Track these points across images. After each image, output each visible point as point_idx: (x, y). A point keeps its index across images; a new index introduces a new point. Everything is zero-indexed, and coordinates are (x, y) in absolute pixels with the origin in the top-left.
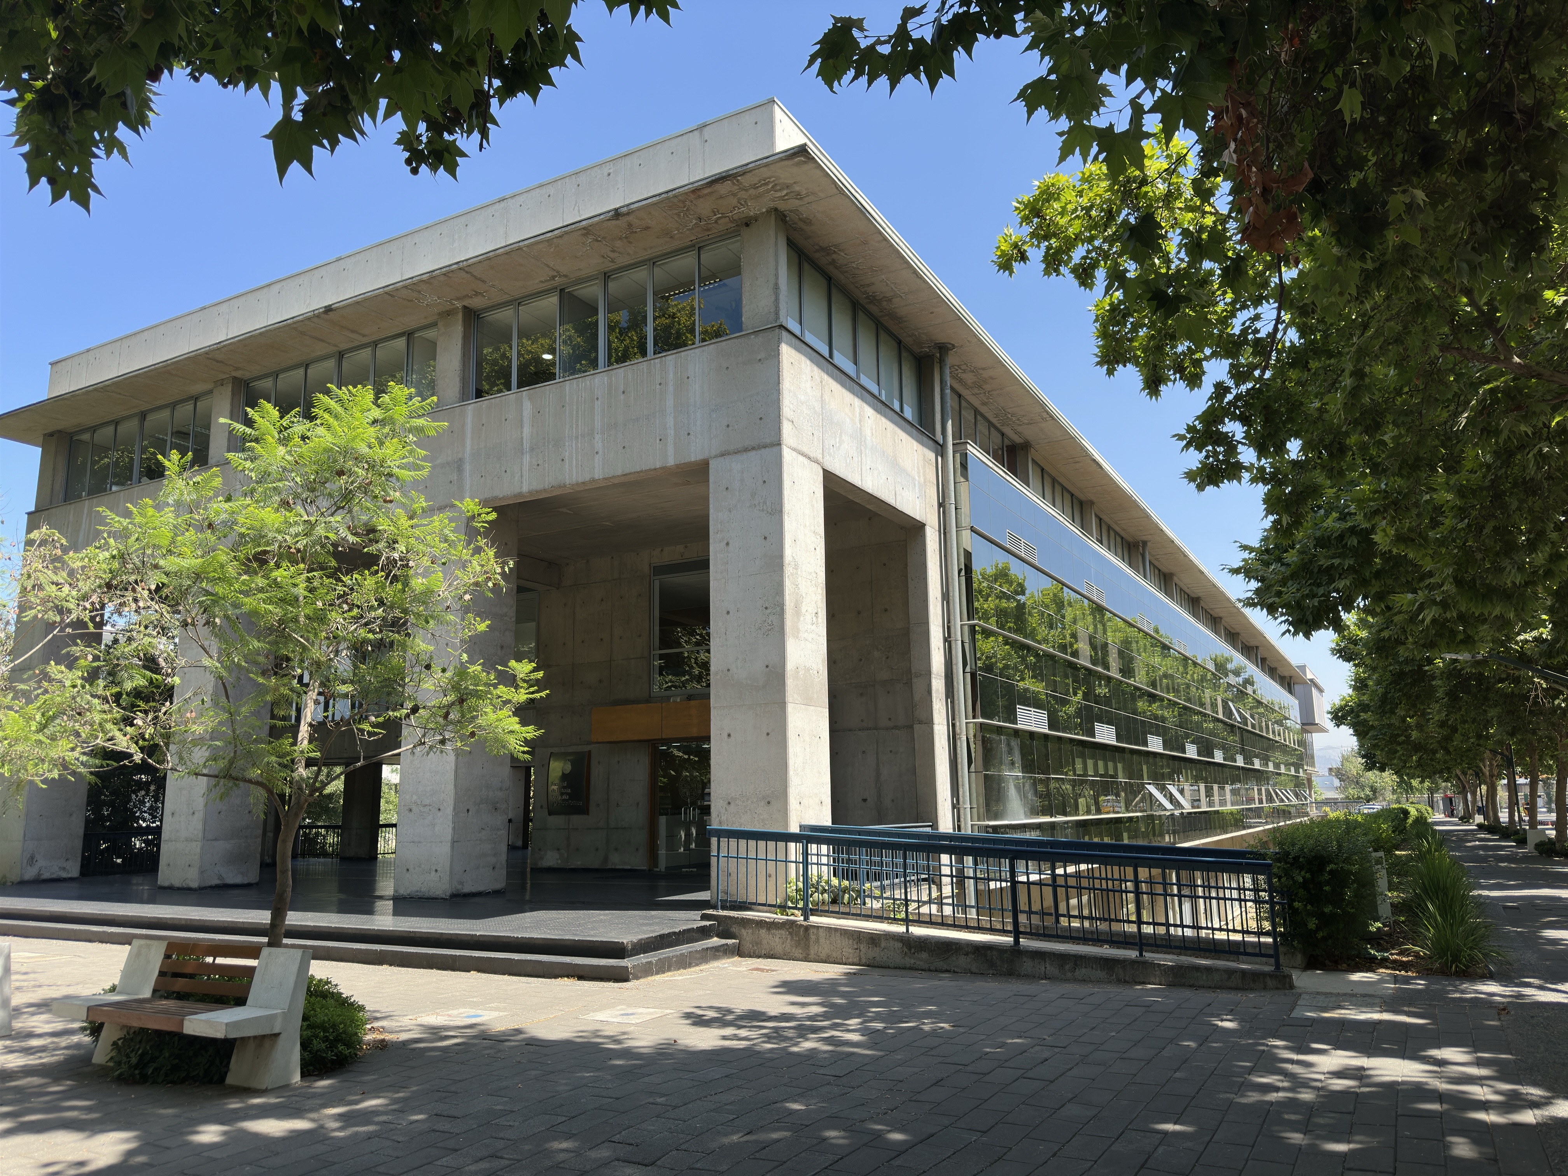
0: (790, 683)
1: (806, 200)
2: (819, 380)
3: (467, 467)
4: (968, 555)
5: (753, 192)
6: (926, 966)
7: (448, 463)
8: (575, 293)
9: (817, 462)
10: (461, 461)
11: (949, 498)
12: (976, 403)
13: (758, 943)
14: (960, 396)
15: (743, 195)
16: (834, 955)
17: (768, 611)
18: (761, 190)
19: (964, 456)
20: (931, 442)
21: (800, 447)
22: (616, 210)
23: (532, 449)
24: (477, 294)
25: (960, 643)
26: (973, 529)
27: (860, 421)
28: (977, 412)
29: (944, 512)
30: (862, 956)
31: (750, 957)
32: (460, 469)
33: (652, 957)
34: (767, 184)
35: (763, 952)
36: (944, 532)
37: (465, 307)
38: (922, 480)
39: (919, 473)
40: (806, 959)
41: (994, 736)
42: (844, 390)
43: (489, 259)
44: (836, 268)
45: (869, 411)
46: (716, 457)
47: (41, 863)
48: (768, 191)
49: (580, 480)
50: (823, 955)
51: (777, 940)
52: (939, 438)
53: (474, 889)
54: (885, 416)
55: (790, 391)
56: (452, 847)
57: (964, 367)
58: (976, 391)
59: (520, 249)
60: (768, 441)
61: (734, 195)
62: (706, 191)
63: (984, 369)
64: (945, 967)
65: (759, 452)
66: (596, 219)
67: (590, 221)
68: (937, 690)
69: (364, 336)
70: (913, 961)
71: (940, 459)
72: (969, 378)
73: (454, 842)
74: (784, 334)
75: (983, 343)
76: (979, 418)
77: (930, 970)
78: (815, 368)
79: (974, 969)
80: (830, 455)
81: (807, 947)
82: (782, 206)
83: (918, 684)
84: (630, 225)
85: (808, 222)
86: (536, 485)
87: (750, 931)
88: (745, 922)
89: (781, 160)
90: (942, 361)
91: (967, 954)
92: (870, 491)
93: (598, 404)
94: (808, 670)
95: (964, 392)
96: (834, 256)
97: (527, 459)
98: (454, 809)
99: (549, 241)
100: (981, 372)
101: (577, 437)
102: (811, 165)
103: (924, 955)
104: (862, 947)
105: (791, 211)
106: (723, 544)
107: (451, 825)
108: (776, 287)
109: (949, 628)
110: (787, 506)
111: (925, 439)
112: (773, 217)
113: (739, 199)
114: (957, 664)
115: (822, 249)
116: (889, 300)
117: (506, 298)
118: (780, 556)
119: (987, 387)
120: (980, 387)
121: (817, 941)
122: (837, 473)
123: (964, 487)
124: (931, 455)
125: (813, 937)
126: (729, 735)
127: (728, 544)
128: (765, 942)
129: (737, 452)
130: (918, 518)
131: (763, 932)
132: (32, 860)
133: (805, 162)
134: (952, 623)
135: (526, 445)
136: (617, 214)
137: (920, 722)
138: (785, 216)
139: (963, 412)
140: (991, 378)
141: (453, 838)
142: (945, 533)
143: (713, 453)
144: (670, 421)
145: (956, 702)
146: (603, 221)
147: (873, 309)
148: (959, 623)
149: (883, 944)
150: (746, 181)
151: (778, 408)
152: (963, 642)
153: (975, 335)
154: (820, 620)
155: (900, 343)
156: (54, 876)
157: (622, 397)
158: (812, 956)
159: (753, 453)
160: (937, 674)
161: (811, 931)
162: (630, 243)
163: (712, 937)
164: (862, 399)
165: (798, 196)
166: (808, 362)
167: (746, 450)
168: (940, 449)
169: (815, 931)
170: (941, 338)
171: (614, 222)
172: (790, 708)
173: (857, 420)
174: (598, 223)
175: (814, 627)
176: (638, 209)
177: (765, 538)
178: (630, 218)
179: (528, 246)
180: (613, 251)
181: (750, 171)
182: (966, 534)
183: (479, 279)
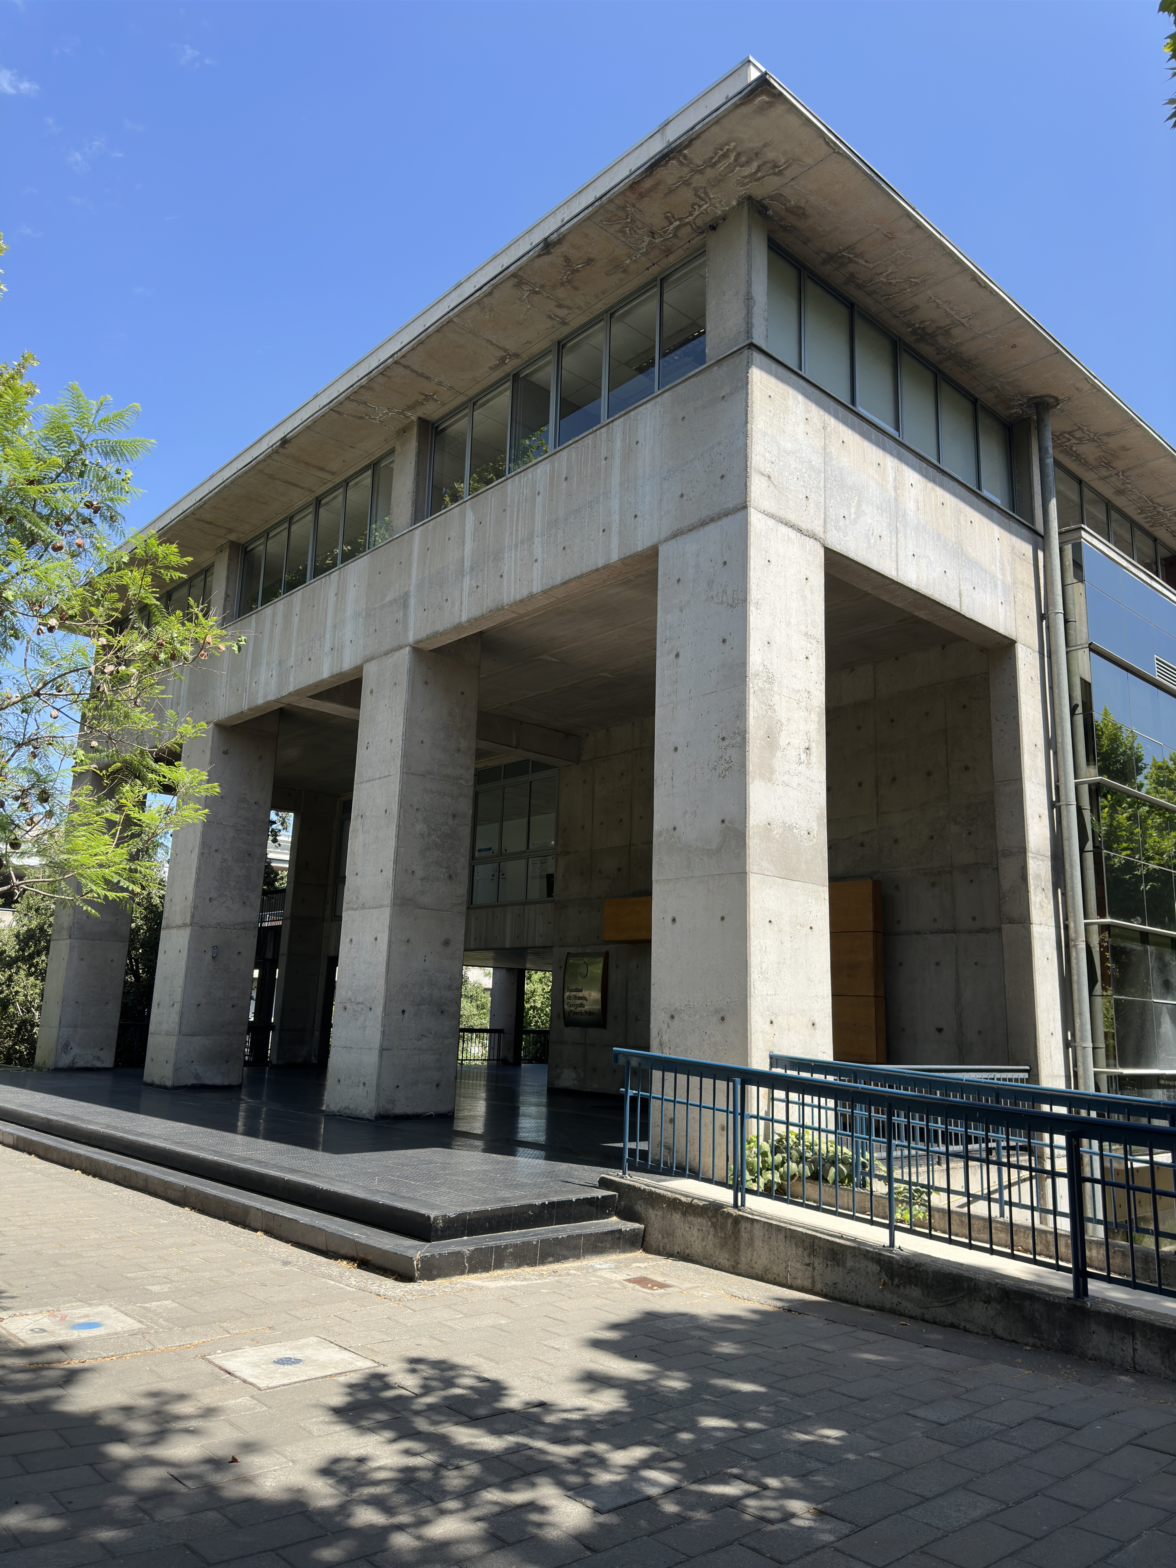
0: (754, 845)
1: (789, 173)
2: (819, 426)
3: (412, 601)
4: (1086, 687)
5: (710, 173)
6: (917, 1311)
7: (395, 600)
8: (534, 378)
9: (813, 536)
10: (407, 594)
11: (1055, 606)
12: (1107, 492)
13: (669, 1234)
14: (1080, 482)
15: (698, 181)
16: (775, 1269)
17: (726, 743)
18: (722, 167)
19: (1077, 548)
20: (1025, 531)
21: (782, 514)
22: (545, 239)
23: (472, 569)
24: (428, 398)
25: (1073, 809)
26: (1092, 649)
27: (896, 489)
28: (1109, 506)
29: (1048, 628)
30: (817, 1278)
31: (659, 1253)
32: (406, 605)
33: (464, 1245)
34: (725, 156)
35: (676, 1249)
36: (1046, 653)
37: (420, 418)
38: (1009, 580)
39: (1003, 569)
40: (734, 1270)
41: (1137, 947)
42: (866, 444)
43: (422, 343)
44: (859, 287)
45: (911, 477)
46: (667, 540)
47: (76, 1050)
48: (731, 169)
49: (518, 598)
50: (759, 1269)
51: (695, 1232)
52: (1039, 527)
53: (409, 1110)
54: (941, 485)
55: (765, 434)
56: (381, 1056)
57: (1078, 434)
58: (1104, 472)
59: (450, 321)
60: (730, 506)
61: (687, 183)
62: (648, 183)
63: (1109, 434)
64: (950, 1318)
65: (720, 523)
66: (524, 259)
67: (518, 263)
68: (1038, 876)
69: (333, 474)
70: (895, 1300)
71: (1041, 554)
72: (1089, 451)
73: (382, 1050)
74: (757, 356)
75: (1100, 390)
76: (1114, 515)
77: (924, 1320)
78: (814, 408)
79: (1000, 1332)
80: (838, 529)
81: (736, 1251)
82: (758, 191)
83: (1008, 867)
84: (567, 259)
85: (799, 212)
86: (476, 612)
87: (660, 1213)
88: (653, 1198)
89: (736, 106)
90: (1040, 424)
91: (988, 1301)
92: (913, 586)
93: (539, 499)
94: (789, 828)
95: (1088, 476)
96: (851, 268)
97: (467, 581)
98: (385, 1009)
99: (479, 302)
100: (1106, 439)
101: (516, 546)
102: (780, 109)
103: (915, 1292)
104: (817, 1262)
105: (772, 198)
106: (673, 656)
107: (380, 1029)
108: (749, 299)
109: (1057, 788)
110: (755, 592)
111: (1015, 526)
112: (746, 208)
113: (696, 190)
114: (1069, 839)
115: (831, 258)
116: (947, 332)
117: (462, 399)
118: (743, 664)
119: (1119, 464)
120: (1108, 465)
121: (751, 1243)
122: (852, 555)
123: (1077, 590)
124: (1027, 549)
125: (745, 1236)
126: (674, 920)
127: (677, 655)
128: (679, 1233)
129: (692, 529)
130: (1001, 631)
131: (677, 1217)
132: (66, 1047)
133: (770, 104)
134: (1062, 780)
135: (467, 565)
136: (547, 246)
137: (1011, 921)
138: (766, 208)
139: (1085, 506)
140: (1124, 449)
141: (381, 1046)
142: (1050, 657)
143: (664, 535)
144: (615, 504)
145: (1069, 894)
146: (532, 260)
147: (926, 350)
148: (1072, 782)
149: (849, 1263)
150: (698, 154)
151: (745, 458)
152: (1079, 810)
153: (1087, 379)
154: (814, 759)
155: (974, 401)
156: (89, 1065)
157: (564, 485)
158: (742, 1267)
159: (712, 526)
160: (1038, 853)
161: (743, 1225)
162: (576, 289)
163: (609, 1216)
164: (900, 458)
165: (776, 169)
166: (800, 398)
167: (703, 524)
168: (1039, 540)
169: (748, 1225)
170: (1037, 388)
171: (546, 259)
172: (753, 881)
173: (890, 486)
174: (527, 264)
175: (802, 768)
176: (570, 231)
177: (724, 641)
178: (564, 248)
179: (457, 315)
180: (560, 306)
181: (698, 136)
182: (1083, 657)
183: (421, 375)
